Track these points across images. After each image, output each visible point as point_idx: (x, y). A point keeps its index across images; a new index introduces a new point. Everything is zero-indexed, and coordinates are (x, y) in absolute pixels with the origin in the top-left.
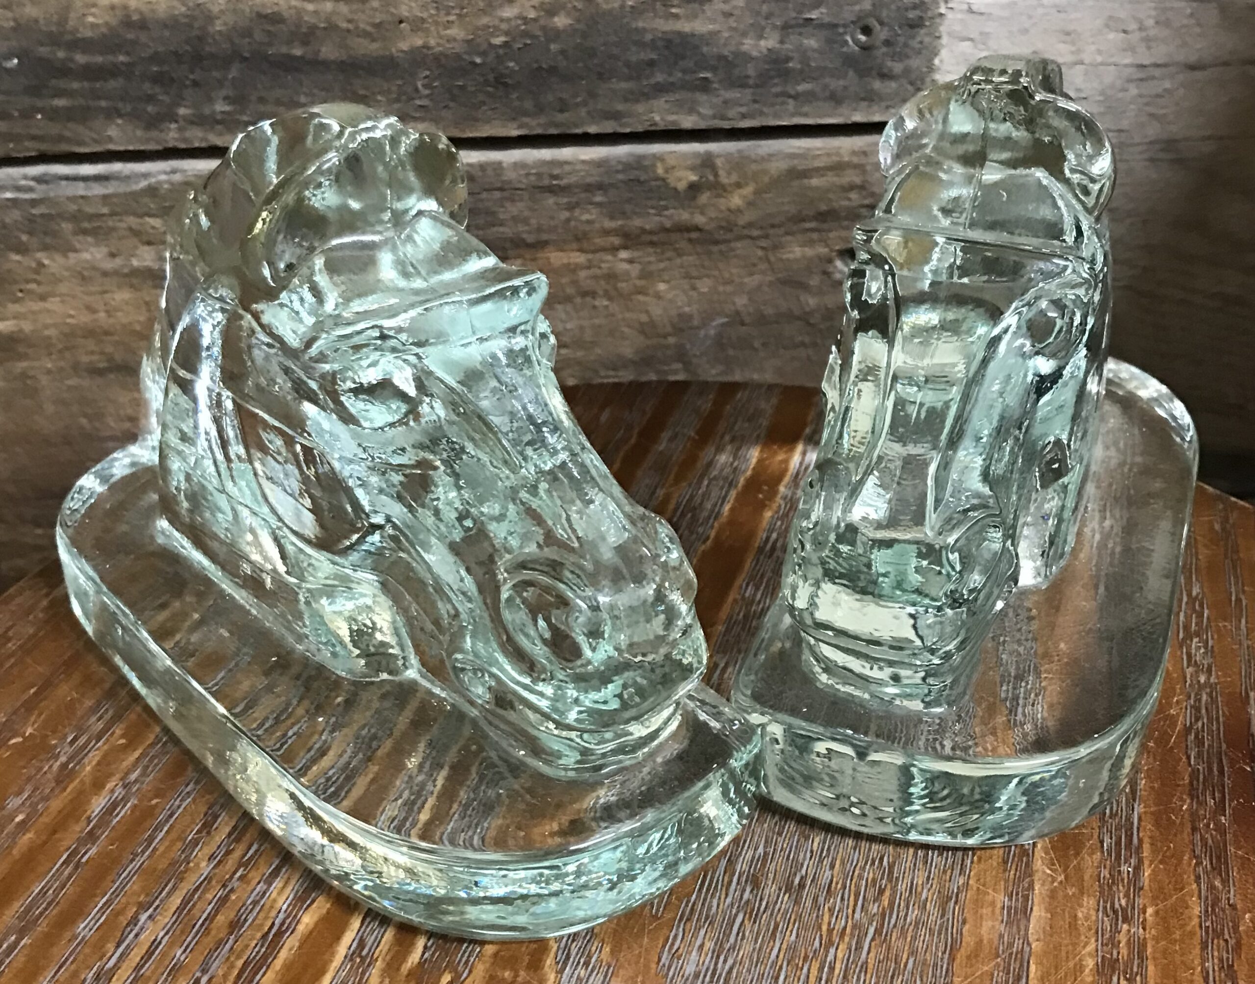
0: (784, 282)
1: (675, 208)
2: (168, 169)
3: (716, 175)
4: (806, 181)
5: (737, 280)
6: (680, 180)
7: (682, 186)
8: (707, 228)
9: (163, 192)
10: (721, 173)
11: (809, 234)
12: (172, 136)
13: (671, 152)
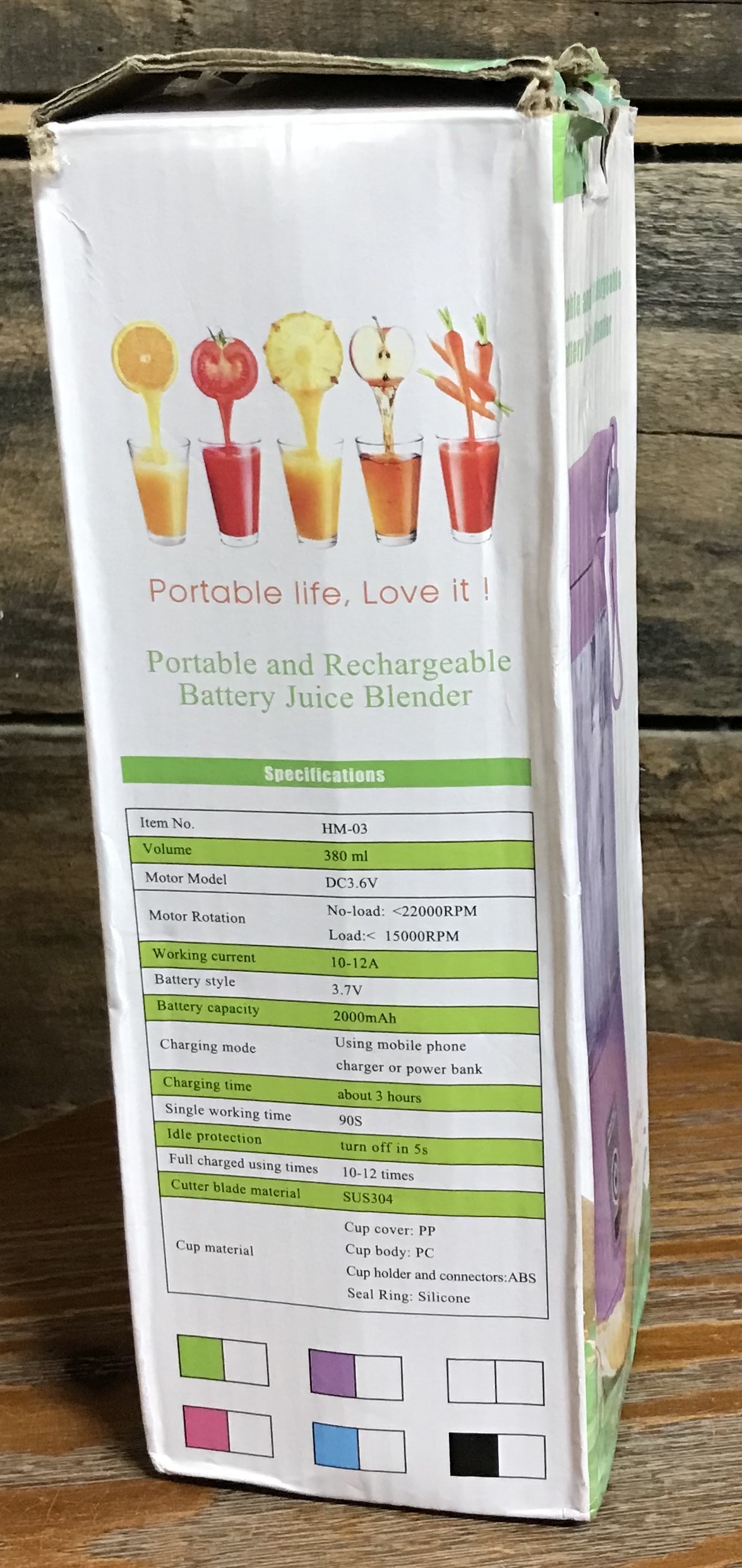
1: (655, 796)
3: (698, 764)
6: (661, 766)
8: (689, 818)
13: (650, 738)
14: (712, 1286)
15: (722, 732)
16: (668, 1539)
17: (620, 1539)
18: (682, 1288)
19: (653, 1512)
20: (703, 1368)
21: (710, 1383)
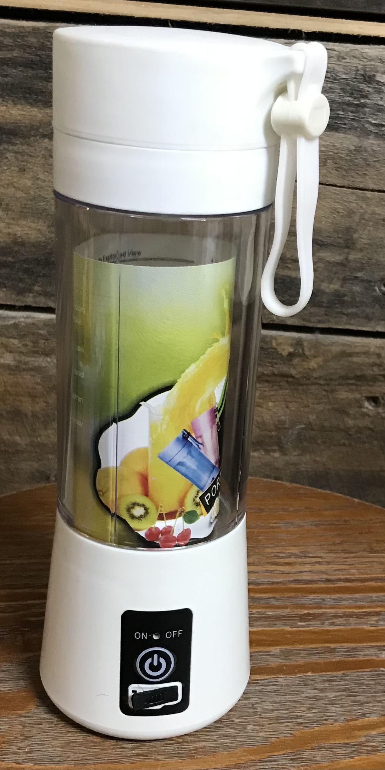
0: (336, 410)
1: (281, 364)
2: (25, 316)
3: (303, 350)
4: (350, 358)
5: (311, 406)
6: (284, 350)
7: (285, 353)
8: (297, 376)
9: (21, 327)
10: (306, 349)
11: (351, 386)
12: (29, 300)
13: (281, 336)
14: (288, 610)
15: (316, 335)
16: (258, 738)
17: (234, 737)
18: (273, 610)
19: (251, 724)
20: (282, 651)
21: (284, 659)
